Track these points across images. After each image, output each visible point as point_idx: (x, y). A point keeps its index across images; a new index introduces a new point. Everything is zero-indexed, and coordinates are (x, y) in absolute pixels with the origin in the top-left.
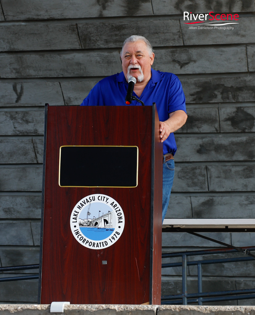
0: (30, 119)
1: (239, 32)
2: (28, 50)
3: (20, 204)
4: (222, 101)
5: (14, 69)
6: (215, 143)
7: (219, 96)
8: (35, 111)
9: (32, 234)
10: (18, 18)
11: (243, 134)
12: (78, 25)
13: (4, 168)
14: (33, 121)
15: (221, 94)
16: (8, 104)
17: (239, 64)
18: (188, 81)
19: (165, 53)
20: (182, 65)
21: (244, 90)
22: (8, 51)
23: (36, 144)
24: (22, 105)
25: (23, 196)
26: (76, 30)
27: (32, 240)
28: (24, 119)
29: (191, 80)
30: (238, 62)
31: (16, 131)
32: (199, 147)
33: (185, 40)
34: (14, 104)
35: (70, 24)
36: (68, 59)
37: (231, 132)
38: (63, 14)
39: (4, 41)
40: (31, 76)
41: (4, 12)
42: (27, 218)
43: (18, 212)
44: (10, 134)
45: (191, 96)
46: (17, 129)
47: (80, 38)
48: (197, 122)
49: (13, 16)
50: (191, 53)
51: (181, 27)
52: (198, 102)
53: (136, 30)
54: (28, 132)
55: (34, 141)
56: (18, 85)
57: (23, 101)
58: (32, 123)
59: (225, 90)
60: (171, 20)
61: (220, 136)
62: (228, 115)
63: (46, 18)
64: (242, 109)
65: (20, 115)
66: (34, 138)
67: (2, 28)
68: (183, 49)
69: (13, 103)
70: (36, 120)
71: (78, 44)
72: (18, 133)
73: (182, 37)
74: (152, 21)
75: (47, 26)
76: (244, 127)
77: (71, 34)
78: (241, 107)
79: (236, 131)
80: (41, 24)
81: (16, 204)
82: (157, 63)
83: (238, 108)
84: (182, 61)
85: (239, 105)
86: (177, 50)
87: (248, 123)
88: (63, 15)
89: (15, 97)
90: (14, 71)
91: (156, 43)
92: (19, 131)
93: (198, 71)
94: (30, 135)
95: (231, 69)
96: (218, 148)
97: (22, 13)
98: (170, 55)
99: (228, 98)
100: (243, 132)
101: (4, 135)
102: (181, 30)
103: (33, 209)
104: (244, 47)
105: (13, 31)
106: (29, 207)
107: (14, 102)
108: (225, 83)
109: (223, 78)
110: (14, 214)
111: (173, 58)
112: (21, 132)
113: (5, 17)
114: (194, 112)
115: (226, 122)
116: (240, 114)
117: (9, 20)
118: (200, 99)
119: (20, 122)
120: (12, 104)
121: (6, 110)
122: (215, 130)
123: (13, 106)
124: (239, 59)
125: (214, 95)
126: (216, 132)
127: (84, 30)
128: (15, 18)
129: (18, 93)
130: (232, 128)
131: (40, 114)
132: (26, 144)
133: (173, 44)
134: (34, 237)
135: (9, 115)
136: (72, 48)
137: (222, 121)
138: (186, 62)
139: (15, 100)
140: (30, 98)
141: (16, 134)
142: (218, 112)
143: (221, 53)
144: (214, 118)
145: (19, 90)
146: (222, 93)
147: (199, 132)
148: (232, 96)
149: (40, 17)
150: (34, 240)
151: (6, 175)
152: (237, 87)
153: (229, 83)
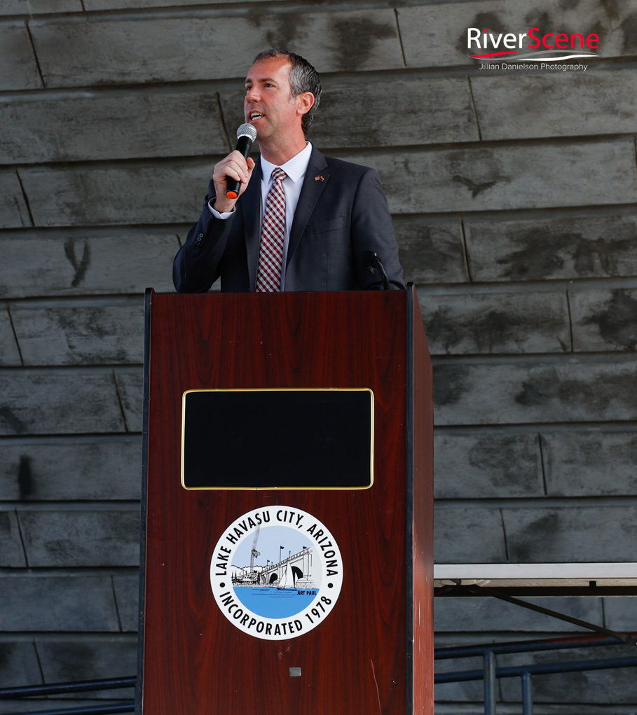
0: (107, 326)
1: (617, 106)
2: (101, 158)
3: (86, 533)
4: (576, 275)
5: (68, 205)
6: (561, 378)
7: (570, 264)
8: (119, 306)
9: (116, 603)
10: (75, 81)
11: (629, 356)
12: (221, 96)
13: (47, 444)
14: (115, 330)
15: (573, 258)
16: (53, 289)
17: (616, 183)
18: (492, 228)
19: (434, 161)
20: (477, 189)
21: (631, 247)
22: (51, 161)
23: (124, 385)
24: (88, 293)
25: (93, 512)
26: (217, 107)
27: (116, 619)
28: (94, 325)
29: (499, 225)
30: (615, 178)
31: (75, 356)
32: (522, 389)
33: (484, 128)
34: (68, 290)
35: (202, 94)
36: (198, 179)
37: (600, 350)
38: (183, 71)
39: (41, 138)
40: (109, 222)
41: (42, 68)
42: (103, 564)
43: (82, 551)
44: (59, 363)
45: (499, 265)
46: (76, 350)
47: (227, 127)
48: (515, 327)
49: (64, 77)
50: (498, 160)
51: (473, 97)
52: (518, 280)
53: (362, 105)
54: (103, 356)
55: (117, 378)
56: (76, 243)
57: (91, 282)
58: (113, 334)
59: (584, 249)
60: (448, 79)
61: (573, 360)
62: (591, 310)
63: (142, 79)
64: (626, 293)
65: (82, 316)
66: (118, 371)
67: (38, 107)
68: (477, 150)
69: (65, 288)
70: (123, 329)
71: (221, 142)
72: (78, 359)
73: (475, 120)
74: (401, 84)
75: (146, 99)
76: (631, 337)
77: (205, 118)
78: (622, 290)
79: (612, 347)
80: (130, 97)
81: (77, 531)
82: (416, 185)
83: (617, 293)
84: (477, 179)
85: (618, 285)
86: (464, 153)
88: (184, 73)
89: (70, 272)
90: (67, 210)
91: (411, 135)
92: (80, 355)
93: (516, 202)
94: (108, 363)
95: (599, 195)
96: (568, 391)
97: (85, 69)
98: (446, 166)
99: (591, 268)
100: (630, 349)
101: (45, 364)
102: (472, 104)
103: (118, 544)
104: (630, 141)
105: (65, 114)
106: (109, 539)
107: (69, 285)
108: (583, 232)
109: (579, 219)
110: (72, 557)
111: (455, 173)
112: (86, 358)
113: (44, 79)
114: (508, 304)
115: (586, 327)
116: (620, 306)
117: (54, 86)
118: (523, 270)
119: (84, 332)
120: (64, 291)
121: (48, 304)
122: (559, 345)
123: (66, 294)
124: (618, 171)
125: (555, 260)
126: (561, 351)
127: (236, 109)
128: (69, 82)
129: (79, 264)
130: (602, 340)
131: (132, 313)
132: (99, 386)
133: (454, 139)
134: (120, 612)
135: (57, 317)
136: (207, 152)
137: (578, 323)
138: (486, 181)
139: (71, 279)
140: (107, 275)
141: (75, 363)
142: (566, 303)
143: (572, 158)
144: (556, 318)
145: (79, 257)
146: (576, 256)
147: (521, 352)
148: (601, 261)
149: (128, 79)
150: (122, 619)
151: (50, 462)
152: (612, 241)
153: (594, 230)
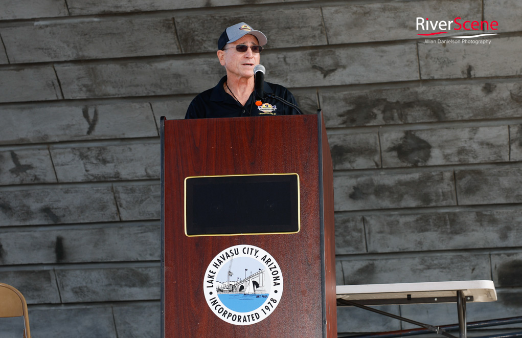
0: (109, 158)
1: (407, 23)
2: (105, 57)
3: (97, 281)
4: (384, 123)
5: (85, 86)
6: (376, 183)
7: (380, 117)
8: (115, 145)
9: (115, 323)
10: (88, 11)
11: (414, 169)
12: (176, 20)
13: (73, 229)
14: (113, 160)
15: (382, 113)
16: (76, 136)
17: (407, 69)
18: (335, 96)
19: (301, 57)
20: (326, 73)
21: (415, 106)
22: (74, 59)
23: (118, 192)
24: (97, 138)
25: (101, 269)
26: (173, 26)
27: (115, 332)
28: (100, 158)
29: (339, 94)
30: (406, 66)
31: (89, 176)
32: (353, 190)
33: (330, 37)
34: (85, 137)
35: (164, 18)
36: (162, 69)
37: (398, 166)
38: (153, 5)
39: (68, 46)
40: (109, 95)
41: (68, 4)
42: (107, 300)
43: (94, 292)
44: (80, 181)
45: (339, 118)
46: (90, 173)
47: (179, 38)
48: (349, 154)
49: (82, 9)
50: (338, 56)
51: (323, 18)
52: (350, 126)
53: (259, 24)
54: (106, 176)
55: (114, 189)
56: (89, 108)
57: (98, 132)
58: (112, 163)
59: (388, 107)
60: (309, 8)
61: (382, 173)
62: (393, 143)
63: (129, 10)
64: (413, 133)
65: (94, 152)
66: (115, 184)
67: (66, 27)
68: (327, 50)
69: (83, 136)
70: (118, 159)
71: (176, 47)
72: (91, 178)
73: (325, 32)
74: (281, 11)
75: (131, 22)
76: (416, 159)
77: (166, 33)
78: (410, 131)
79: (405, 164)
80: (121, 20)
81: (91, 281)
82: (291, 71)
83: (407, 133)
84: (326, 67)
85: (408, 128)
86: (318, 52)
87: (422, 153)
88: (153, 6)
89: (85, 126)
90: (84, 89)
91: (288, 42)
92: (92, 175)
93: (349, 80)
94: (109, 180)
95: (397, 76)
96: (380, 191)
97: (94, 4)
98: (308, 60)
99: (392, 118)
100: (415, 165)
101: (71, 181)
102: (323, 23)
103: (116, 288)
104: (414, 44)
105: (82, 31)
106: (110, 285)
107: (85, 133)
108: (387, 97)
109: (385, 90)
110: (88, 296)
111: (313, 63)
112: (96, 177)
113: (70, 10)
114: (345, 140)
115: (390, 153)
116: (409, 141)
117: (76, 15)
118: (353, 121)
119: (95, 162)
120: (82, 137)
121: (73, 145)
122: (374, 164)
123: (84, 139)
124: (408, 61)
125: (372, 114)
126: (376, 167)
127: (184, 27)
128: (85, 12)
129: (91, 121)
130: (399, 161)
131: (123, 150)
132: (104, 194)
133: (312, 43)
134: (117, 328)
135: (78, 153)
136: (167, 53)
137: (385, 151)
138: (331, 68)
139: (86, 130)
140: (108, 127)
141: (89, 180)
142: (378, 139)
143: (381, 54)
144: (373, 148)
145: (91, 117)
146: (384, 112)
147: (352, 168)
148: (398, 115)
149: (120, 10)
150: (118, 333)
151: (75, 240)
152: (404, 102)
153: (394, 96)
